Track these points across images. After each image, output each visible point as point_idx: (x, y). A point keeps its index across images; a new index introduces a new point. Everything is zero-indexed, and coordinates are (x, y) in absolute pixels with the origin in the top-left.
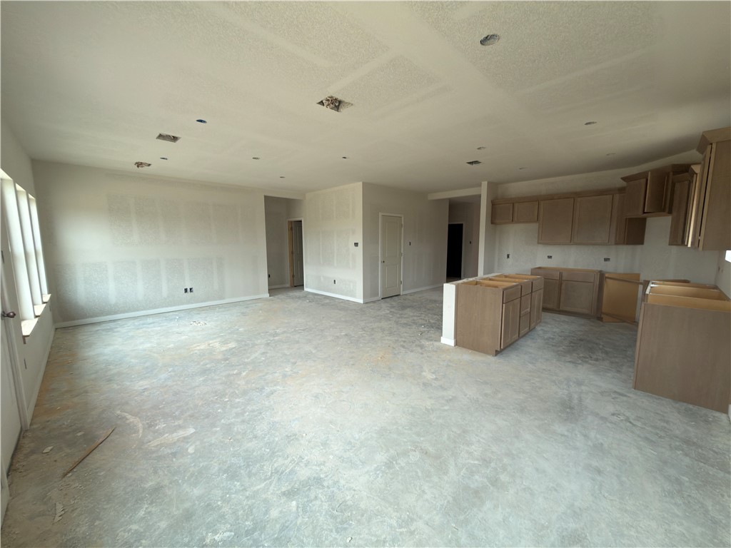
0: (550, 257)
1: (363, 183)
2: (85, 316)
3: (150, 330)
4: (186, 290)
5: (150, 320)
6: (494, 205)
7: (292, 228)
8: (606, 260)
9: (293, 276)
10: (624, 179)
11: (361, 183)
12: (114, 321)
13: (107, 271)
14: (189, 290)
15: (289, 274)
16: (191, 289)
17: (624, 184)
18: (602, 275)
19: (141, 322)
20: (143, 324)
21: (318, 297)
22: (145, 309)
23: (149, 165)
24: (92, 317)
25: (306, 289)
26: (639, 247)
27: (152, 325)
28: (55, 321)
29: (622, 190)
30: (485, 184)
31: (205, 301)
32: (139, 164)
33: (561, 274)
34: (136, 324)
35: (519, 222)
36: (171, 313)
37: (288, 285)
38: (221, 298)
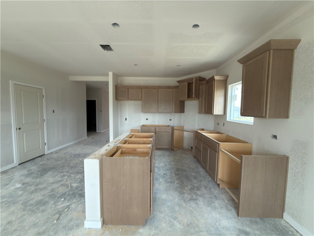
0: (147, 119)
6: (117, 88)
8: (170, 120)
10: (178, 82)
17: (178, 84)
18: (173, 128)
26: (183, 114)
29: (176, 87)
30: (111, 74)
33: (155, 129)
35: (131, 100)
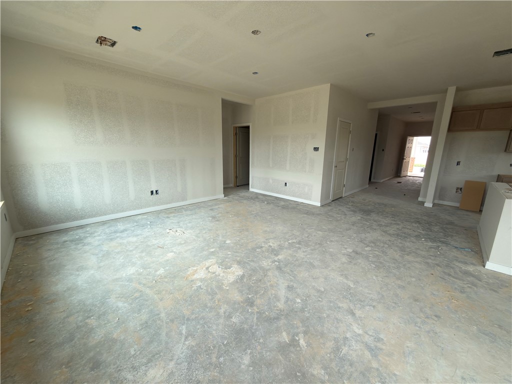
1: (331, 84)
2: (48, 223)
3: (125, 241)
4: (152, 192)
5: (120, 226)
7: (236, 133)
9: (236, 177)
11: (330, 84)
12: (81, 227)
13: (70, 173)
14: (155, 192)
15: (233, 175)
16: (156, 191)
19: (113, 229)
20: (116, 232)
21: (270, 198)
22: (113, 213)
23: (113, 44)
24: (57, 223)
25: (251, 190)
27: (125, 234)
28: (13, 230)
31: (169, 203)
32: (102, 40)
34: (107, 231)
36: (140, 217)
37: (232, 185)
38: (184, 199)
